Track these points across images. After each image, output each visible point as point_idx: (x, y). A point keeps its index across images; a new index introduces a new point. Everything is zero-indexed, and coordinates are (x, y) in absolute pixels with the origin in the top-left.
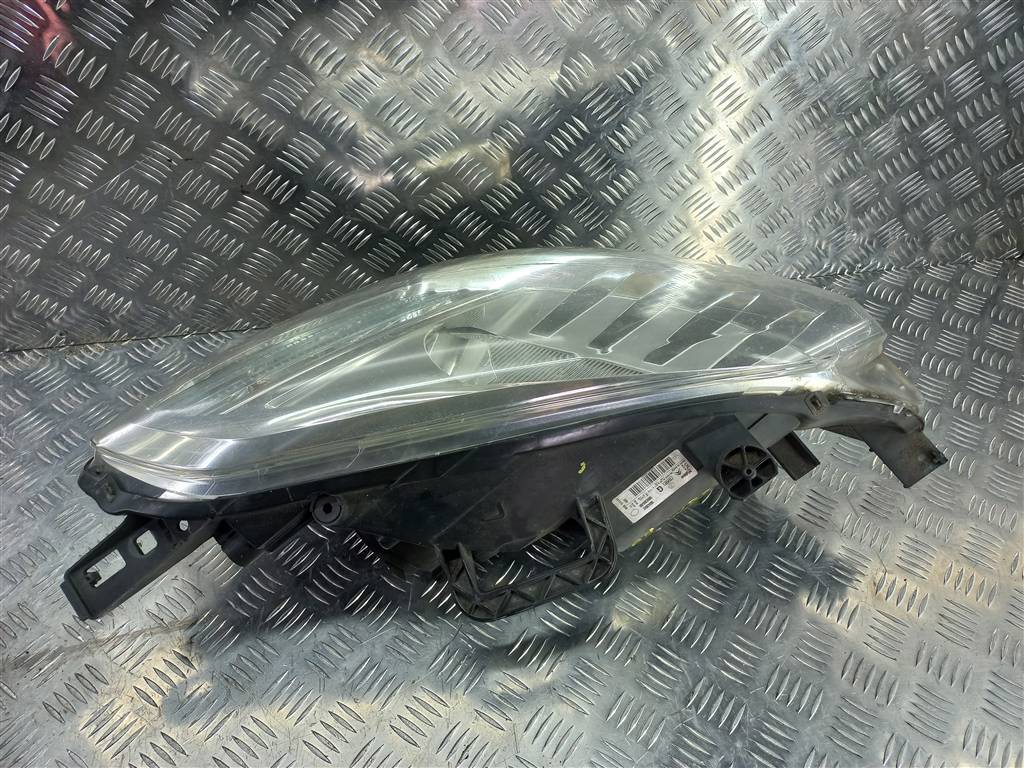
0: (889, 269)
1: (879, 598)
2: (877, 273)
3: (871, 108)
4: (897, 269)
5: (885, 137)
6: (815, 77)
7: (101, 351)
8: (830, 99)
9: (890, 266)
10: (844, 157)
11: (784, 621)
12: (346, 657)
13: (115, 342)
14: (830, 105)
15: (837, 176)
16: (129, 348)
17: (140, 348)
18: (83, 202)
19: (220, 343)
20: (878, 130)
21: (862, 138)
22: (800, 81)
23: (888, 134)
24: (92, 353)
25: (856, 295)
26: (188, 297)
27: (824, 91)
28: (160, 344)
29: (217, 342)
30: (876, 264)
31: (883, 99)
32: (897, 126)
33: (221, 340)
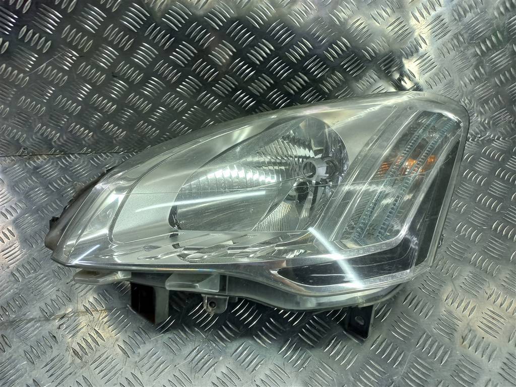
0: (498, 139)
1: (464, 347)
2: (491, 141)
3: (494, 39)
4: (503, 139)
5: (501, 57)
6: (457, 18)
7: (45, 159)
8: (466, 32)
9: (500, 137)
10: (473, 69)
11: (401, 354)
12: (141, 346)
13: (52, 155)
14: (465, 36)
15: (473, 78)
16: (59, 158)
17: (65, 158)
18: (28, 78)
19: (106, 160)
20: (497, 53)
21: (487, 57)
22: (447, 20)
23: (504, 55)
24: (40, 160)
25: (475, 154)
26: (89, 133)
27: (462, 27)
28: (76, 157)
29: (105, 159)
30: (490, 135)
31: (502, 33)
32: (510, 50)
33: (108, 157)
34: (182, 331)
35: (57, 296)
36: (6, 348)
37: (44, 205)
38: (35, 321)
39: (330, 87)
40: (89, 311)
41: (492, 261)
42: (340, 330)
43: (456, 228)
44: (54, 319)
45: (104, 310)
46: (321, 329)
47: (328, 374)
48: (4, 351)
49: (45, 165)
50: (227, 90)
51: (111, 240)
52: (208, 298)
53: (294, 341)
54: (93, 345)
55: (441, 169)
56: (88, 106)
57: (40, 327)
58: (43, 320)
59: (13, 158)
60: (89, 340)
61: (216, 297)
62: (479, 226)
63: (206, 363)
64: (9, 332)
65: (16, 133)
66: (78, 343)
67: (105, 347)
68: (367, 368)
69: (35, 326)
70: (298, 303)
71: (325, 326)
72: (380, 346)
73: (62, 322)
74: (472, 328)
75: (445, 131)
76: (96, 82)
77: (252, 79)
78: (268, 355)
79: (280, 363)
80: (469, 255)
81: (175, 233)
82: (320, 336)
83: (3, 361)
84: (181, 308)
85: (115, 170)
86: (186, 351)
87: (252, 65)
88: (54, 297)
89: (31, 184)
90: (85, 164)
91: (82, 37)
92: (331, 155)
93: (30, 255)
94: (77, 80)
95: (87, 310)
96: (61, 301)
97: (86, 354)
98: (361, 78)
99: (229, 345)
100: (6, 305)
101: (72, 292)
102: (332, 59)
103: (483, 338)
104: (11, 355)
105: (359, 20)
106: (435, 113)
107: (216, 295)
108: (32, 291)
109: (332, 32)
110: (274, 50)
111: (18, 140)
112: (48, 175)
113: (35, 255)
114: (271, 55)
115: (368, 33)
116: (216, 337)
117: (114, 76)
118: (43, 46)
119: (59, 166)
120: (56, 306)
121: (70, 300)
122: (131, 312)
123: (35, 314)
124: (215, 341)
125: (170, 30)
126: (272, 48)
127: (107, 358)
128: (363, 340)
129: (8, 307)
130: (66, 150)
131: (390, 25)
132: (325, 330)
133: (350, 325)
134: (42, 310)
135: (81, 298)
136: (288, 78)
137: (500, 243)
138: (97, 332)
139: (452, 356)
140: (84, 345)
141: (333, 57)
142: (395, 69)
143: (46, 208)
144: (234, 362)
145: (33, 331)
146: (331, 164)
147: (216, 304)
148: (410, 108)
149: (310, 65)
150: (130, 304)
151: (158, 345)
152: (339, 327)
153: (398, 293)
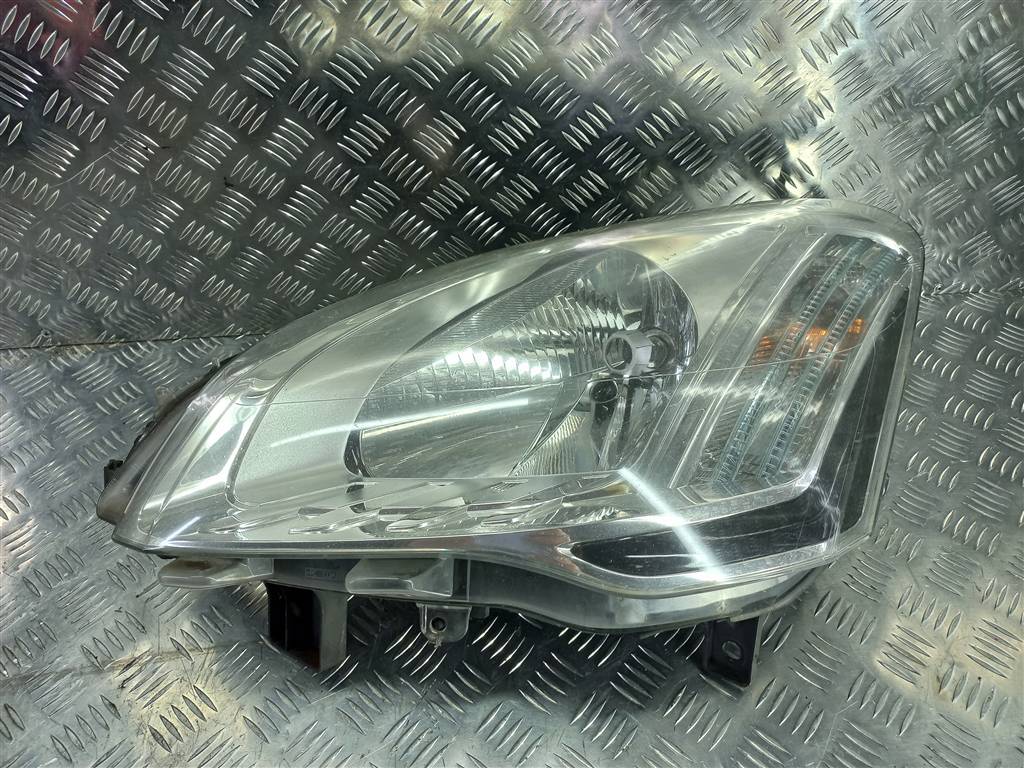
0: (976, 291)
1: (943, 698)
2: (961, 296)
3: (959, 98)
4: (986, 291)
5: (975, 133)
6: (888, 59)
7: (88, 353)
8: (907, 86)
9: (979, 287)
10: (922, 157)
11: (817, 717)
12: (291, 718)
13: (101, 344)
14: (905, 93)
15: (923, 174)
16: (116, 351)
17: (127, 351)
18: (58, 192)
19: (211, 350)
20: (967, 125)
21: (946, 134)
22: (869, 64)
23: (981, 128)
24: (78, 355)
25: (933, 321)
26: (176, 298)
27: (898, 77)
28: (149, 348)
29: (208, 349)
30: (960, 285)
31: (973, 86)
32: (991, 119)
33: (213, 346)
34: (374, 684)
35: (116, 622)
36: (14, 731)
37: (87, 443)
38: (73, 676)
39: (649, 196)
40: (183, 651)
41: (984, 525)
42: (694, 672)
43: (907, 464)
44: (112, 669)
45: (214, 647)
46: (655, 671)
47: (674, 762)
48: (11, 738)
49: (87, 365)
50: (449, 208)
51: (232, 499)
52: (429, 611)
53: (602, 699)
54: (193, 719)
55: (877, 342)
56: (175, 245)
57: (83, 686)
58: (91, 672)
59: (25, 353)
60: (185, 710)
61: (446, 607)
62: (953, 459)
63: (425, 748)
64: (19, 699)
65: (31, 303)
66: (162, 717)
67: (217, 722)
68: (752, 746)
69: (73, 685)
70: (611, 616)
71: (662, 666)
72: (775, 701)
73: (128, 673)
74: (955, 659)
75: (879, 271)
76: (192, 197)
77: (497, 185)
78: (551, 727)
79: (575, 742)
80: (939, 514)
81: (358, 483)
82: (653, 684)
83: (9, 757)
84: (369, 638)
85: (238, 361)
86: (382, 726)
87: (496, 157)
88: (111, 625)
89: (60, 402)
90: (167, 362)
91: (167, 110)
92: (658, 325)
93: (61, 542)
94: (154, 194)
95: (179, 649)
96: (125, 632)
97: (179, 737)
98: (708, 179)
99: (471, 710)
100: (13, 644)
101: (147, 613)
102: (652, 143)
103: (980, 678)
104: (23, 746)
105: (701, 66)
106: (856, 239)
107: (445, 603)
108: (65, 615)
109: (650, 91)
110: (539, 127)
111: (35, 316)
112: (94, 384)
113: (71, 541)
114: (534, 137)
115: (721, 91)
116: (443, 695)
117: (228, 185)
118: (90, 130)
119: (116, 367)
120: (116, 642)
121: (143, 629)
122: (269, 648)
123: (71, 661)
124: (441, 703)
125: (337, 93)
126: (536, 124)
127: (222, 745)
128: (739, 691)
129: (17, 649)
130: (130, 333)
131: (762, 76)
132: (664, 674)
133: (712, 660)
134: (86, 652)
135: (167, 625)
136: (567, 183)
137: (997, 491)
138: (200, 693)
139: (920, 718)
140: (174, 720)
141: (655, 139)
142: (770, 161)
143: (91, 448)
144: (482, 745)
145: (69, 696)
146: (660, 343)
147: (446, 621)
148: (810, 229)
149: (609, 154)
150: (267, 634)
151: (325, 716)
152: (691, 665)
153: (804, 594)
